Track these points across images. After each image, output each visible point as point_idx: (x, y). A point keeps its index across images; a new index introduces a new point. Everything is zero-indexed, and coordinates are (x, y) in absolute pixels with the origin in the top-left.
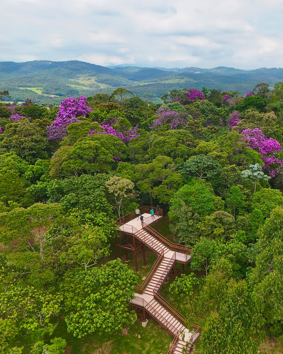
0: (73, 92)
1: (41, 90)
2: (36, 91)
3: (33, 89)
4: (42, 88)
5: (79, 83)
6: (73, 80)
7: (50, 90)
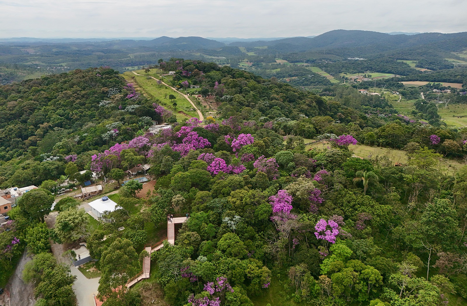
0: (448, 67)
1: (415, 63)
2: (410, 65)
3: (408, 62)
4: (417, 61)
5: (459, 57)
6: (455, 53)
7: (424, 63)
